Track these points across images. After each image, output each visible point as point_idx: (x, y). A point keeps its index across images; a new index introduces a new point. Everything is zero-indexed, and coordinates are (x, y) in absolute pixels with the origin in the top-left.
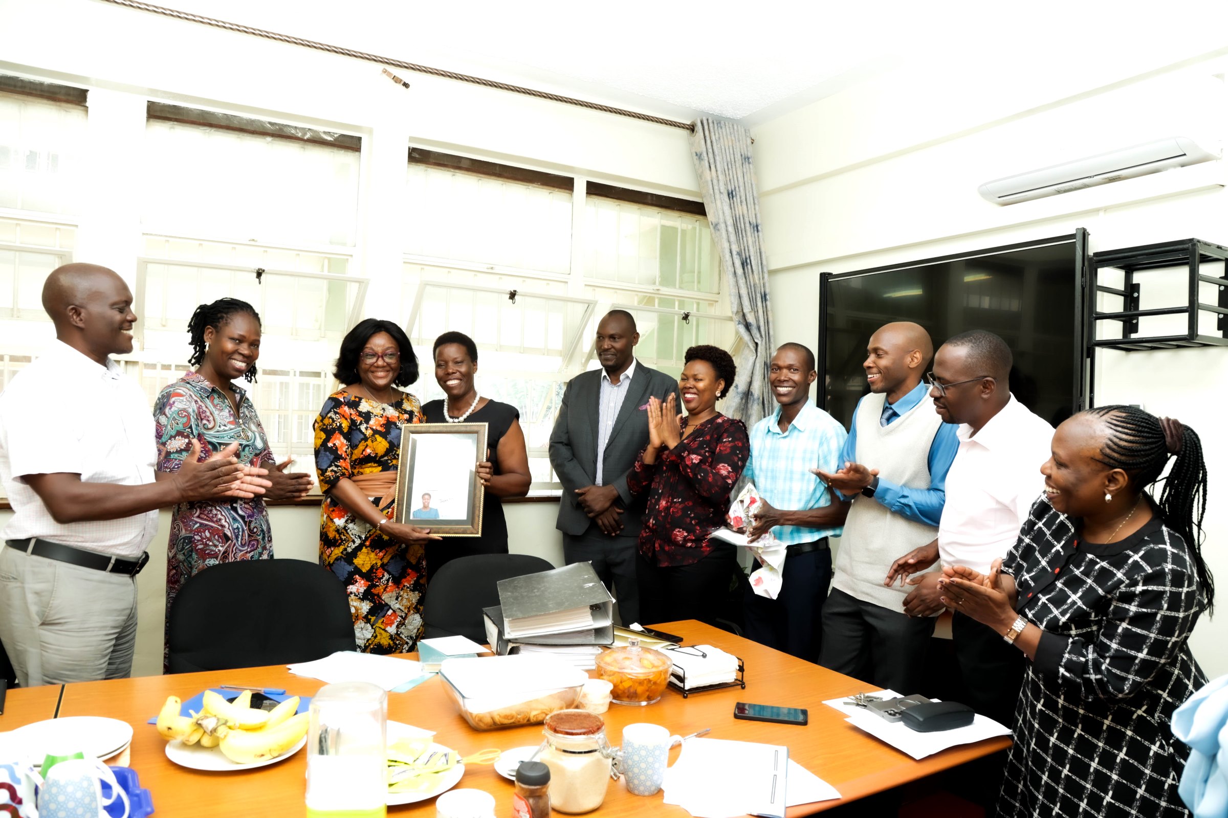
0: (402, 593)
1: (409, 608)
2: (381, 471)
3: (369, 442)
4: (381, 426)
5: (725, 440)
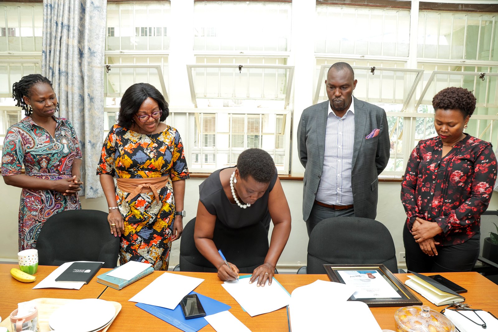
0: (151, 249)
1: (157, 258)
2: (130, 178)
3: (121, 158)
4: (131, 150)
5: (483, 162)
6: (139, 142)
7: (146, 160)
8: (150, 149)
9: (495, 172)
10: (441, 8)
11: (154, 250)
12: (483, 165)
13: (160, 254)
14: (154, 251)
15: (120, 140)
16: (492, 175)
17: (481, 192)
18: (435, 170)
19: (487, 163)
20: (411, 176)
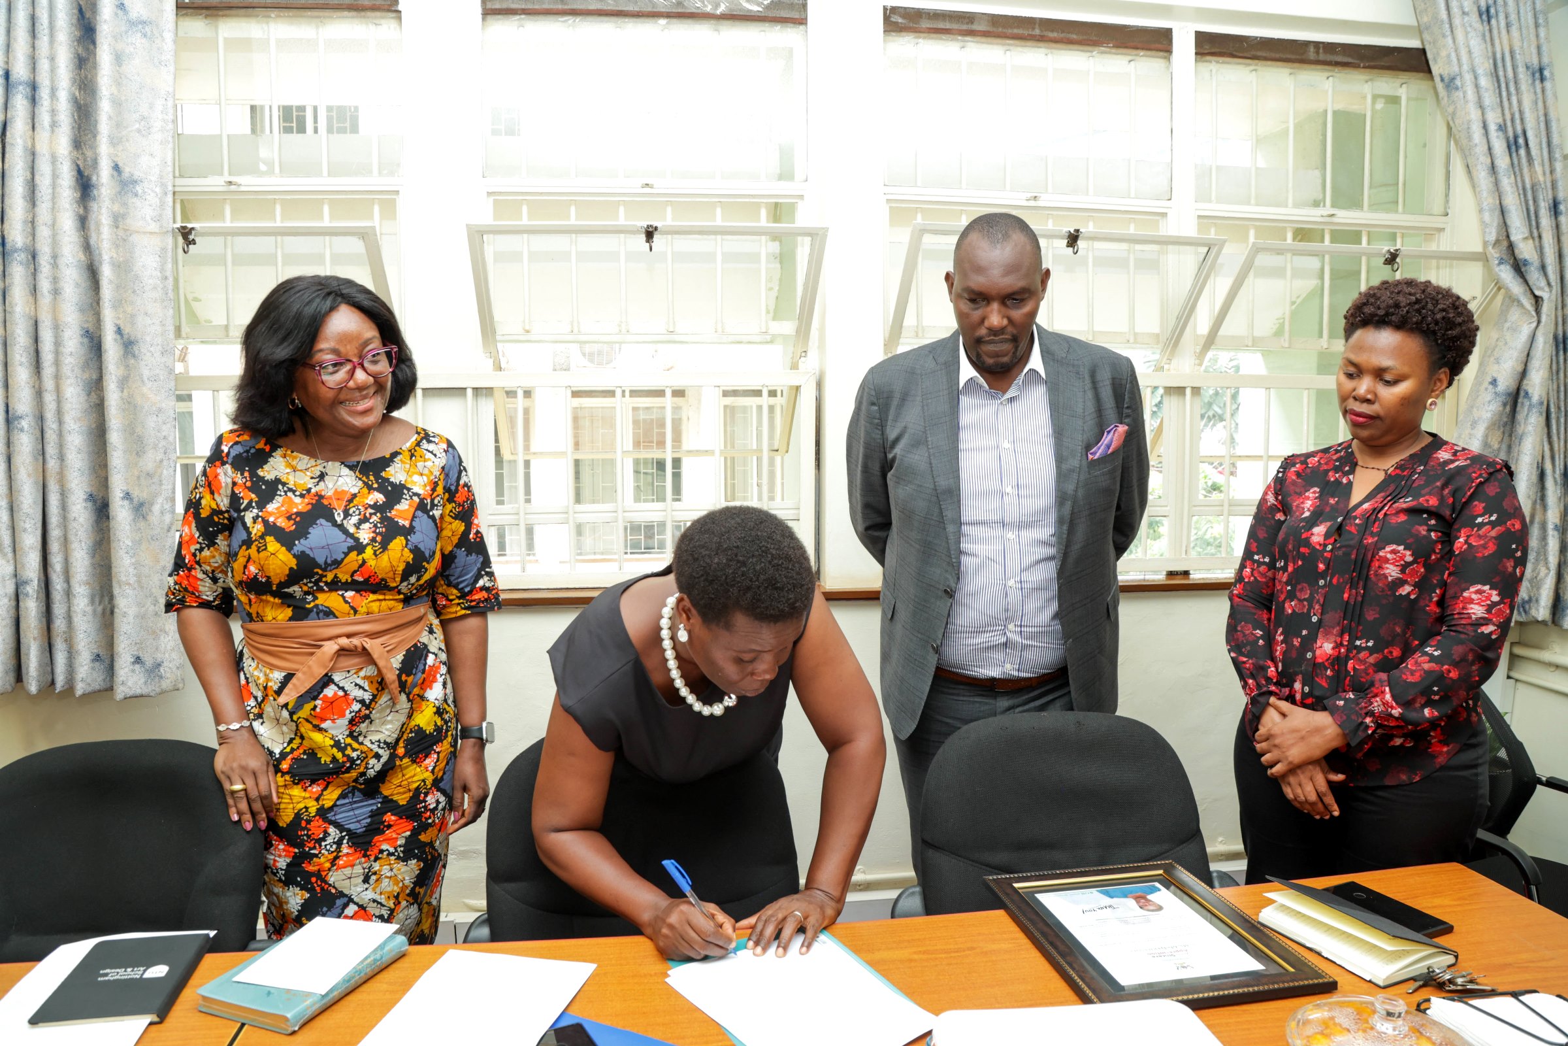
0: (376, 866)
1: (397, 897)
2: (290, 619)
3: (253, 551)
4: (289, 518)
5: (1479, 520)
6: (318, 488)
7: (346, 550)
8: (357, 512)
9: (1519, 554)
10: (1259, 54)
11: (385, 870)
12: (1481, 532)
13: (407, 882)
14: (389, 874)
15: (248, 484)
16: (1510, 565)
17: (1473, 616)
18: (1325, 545)
19: (1493, 524)
20: (1258, 567)
